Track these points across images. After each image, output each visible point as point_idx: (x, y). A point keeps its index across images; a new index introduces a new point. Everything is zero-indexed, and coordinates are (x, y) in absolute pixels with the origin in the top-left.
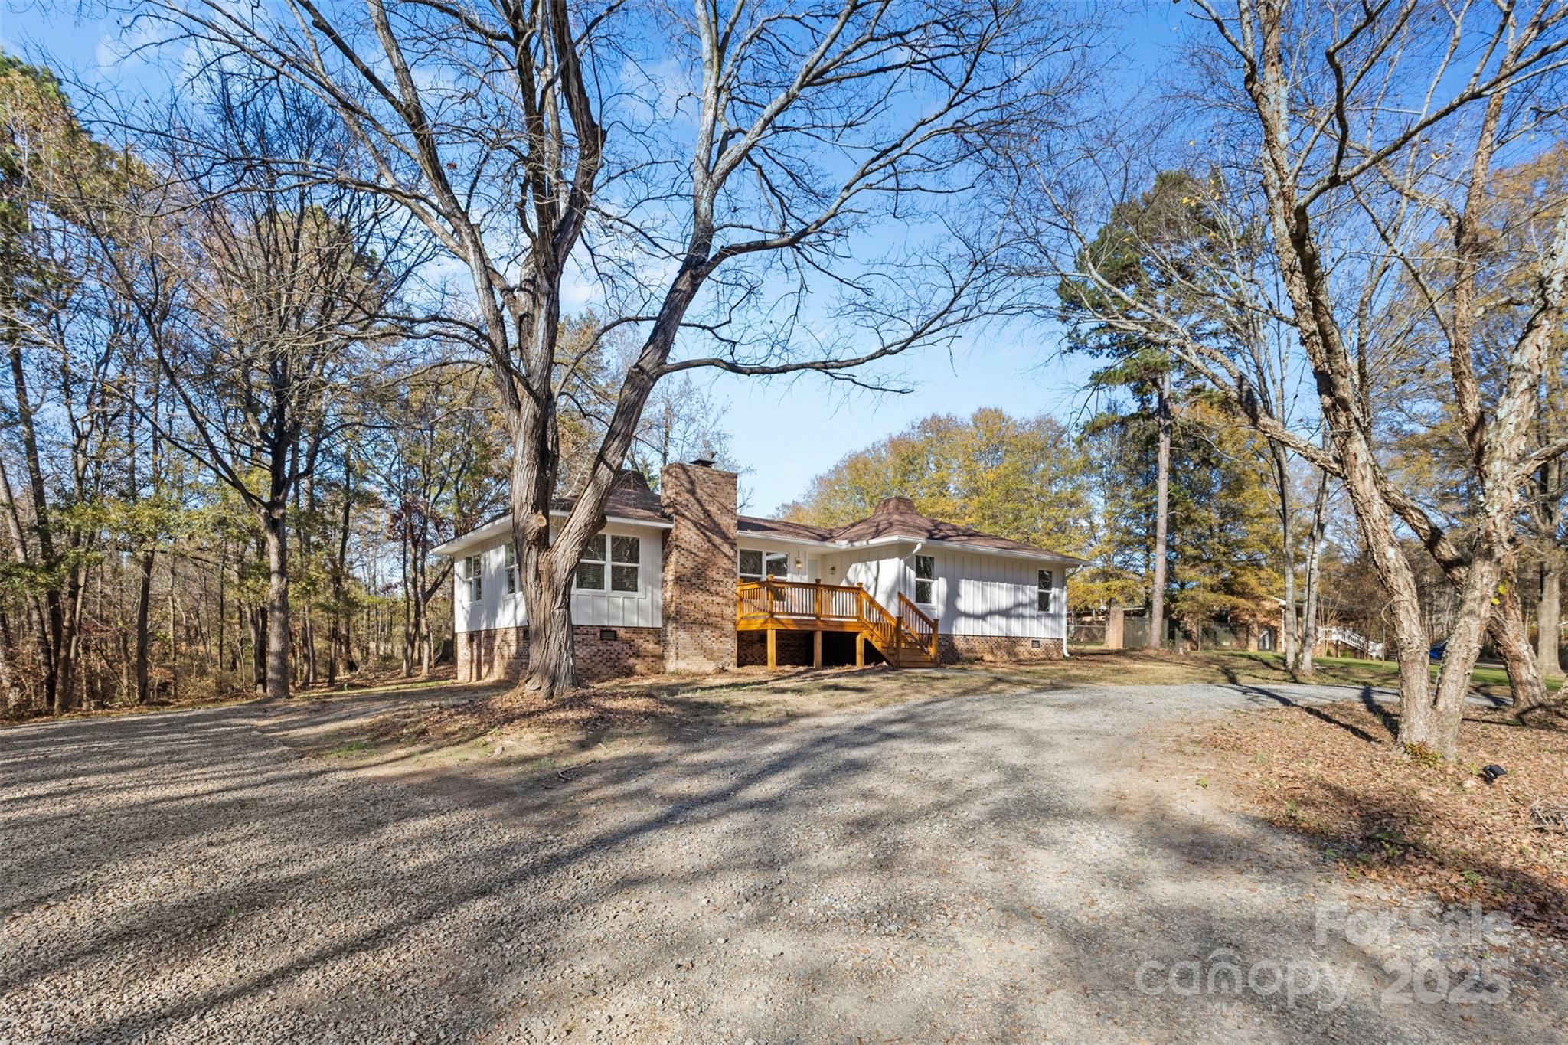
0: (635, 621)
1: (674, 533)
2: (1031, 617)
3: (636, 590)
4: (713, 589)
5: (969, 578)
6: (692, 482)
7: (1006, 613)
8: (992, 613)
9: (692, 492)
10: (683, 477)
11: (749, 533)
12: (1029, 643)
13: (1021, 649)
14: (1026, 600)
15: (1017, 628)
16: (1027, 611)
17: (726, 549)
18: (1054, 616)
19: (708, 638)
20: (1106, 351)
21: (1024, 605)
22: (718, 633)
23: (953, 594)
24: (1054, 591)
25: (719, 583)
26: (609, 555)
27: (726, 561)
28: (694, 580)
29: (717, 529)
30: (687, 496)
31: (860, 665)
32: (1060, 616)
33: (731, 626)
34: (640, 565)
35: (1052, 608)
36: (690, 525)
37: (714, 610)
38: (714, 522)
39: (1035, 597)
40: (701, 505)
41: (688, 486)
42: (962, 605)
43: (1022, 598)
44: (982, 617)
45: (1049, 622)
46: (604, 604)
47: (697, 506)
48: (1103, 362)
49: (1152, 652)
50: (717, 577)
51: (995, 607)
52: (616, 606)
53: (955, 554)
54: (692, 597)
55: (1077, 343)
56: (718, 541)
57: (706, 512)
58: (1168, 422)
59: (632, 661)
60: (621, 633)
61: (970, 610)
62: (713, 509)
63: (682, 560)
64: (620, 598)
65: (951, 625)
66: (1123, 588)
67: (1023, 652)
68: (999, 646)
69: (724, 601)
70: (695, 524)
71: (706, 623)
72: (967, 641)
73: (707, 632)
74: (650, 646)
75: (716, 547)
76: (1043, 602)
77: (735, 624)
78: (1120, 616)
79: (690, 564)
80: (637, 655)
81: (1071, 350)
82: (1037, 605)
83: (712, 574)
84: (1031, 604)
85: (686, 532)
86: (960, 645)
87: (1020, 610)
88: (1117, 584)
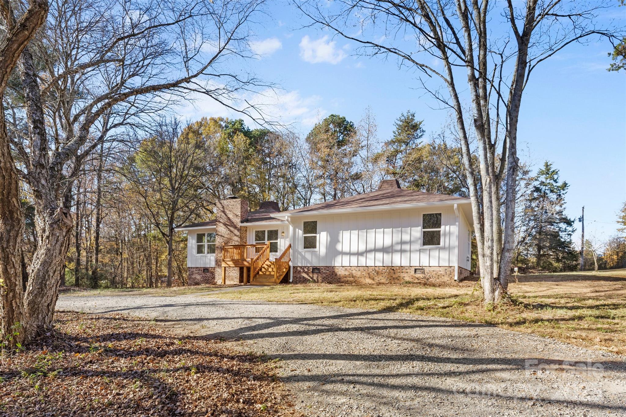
1: (216, 229)
6: (223, 207)
7: (384, 250)
8: (370, 251)
12: (411, 271)
14: (409, 238)
15: (397, 260)
16: (410, 247)
17: (236, 232)
18: (445, 249)
23: (334, 241)
24: (444, 228)
26: (206, 241)
27: (235, 237)
29: (232, 224)
30: (221, 213)
35: (443, 243)
38: (231, 221)
39: (419, 235)
42: (341, 247)
44: (360, 254)
46: (204, 259)
47: (225, 216)
52: (209, 259)
56: (232, 229)
57: (228, 218)
60: (210, 270)
61: (348, 250)
62: (231, 216)
63: (218, 240)
64: (209, 256)
65: (333, 260)
67: (403, 277)
68: (377, 273)
70: (224, 224)
75: (232, 232)
79: (221, 241)
82: (420, 242)
84: (414, 241)
85: (221, 228)
86: (341, 272)
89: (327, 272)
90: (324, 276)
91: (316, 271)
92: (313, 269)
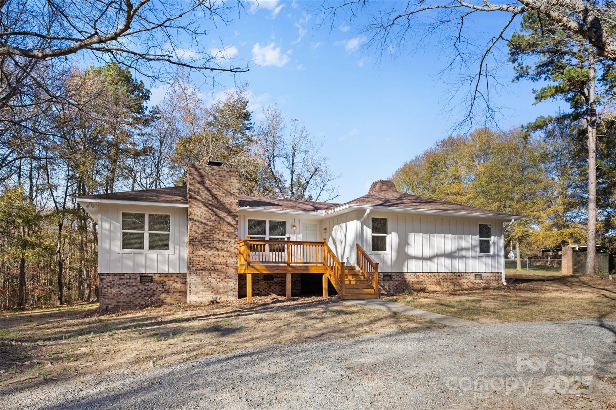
0: (165, 269)
1: (190, 210)
2: (473, 257)
3: (168, 249)
4: (219, 246)
5: (417, 231)
6: (202, 176)
7: (450, 256)
8: (438, 256)
9: (202, 183)
10: (196, 173)
11: (248, 208)
12: (472, 277)
13: (465, 281)
14: (468, 245)
15: (459, 266)
16: (469, 254)
17: (229, 219)
18: (493, 256)
19: (214, 280)
20: (544, 76)
21: (466, 249)
22: (223, 276)
23: (403, 243)
24: (493, 239)
25: (224, 242)
26: (146, 227)
27: (229, 227)
28: (204, 241)
29: (222, 207)
30: (199, 185)
31: (325, 296)
32: (498, 256)
33: (234, 271)
34: (170, 233)
35: (492, 251)
36: (200, 205)
37: (221, 260)
38: (219, 202)
39: (477, 243)
40: (210, 191)
41: (199, 179)
42: (411, 251)
43: (463, 244)
44: (430, 259)
45: (489, 261)
46: (141, 259)
47: (206, 192)
48: (542, 84)
49: (585, 279)
50: (222, 238)
51: (441, 251)
52: (152, 260)
53: (404, 216)
54: (202, 252)
55: (522, 74)
56: (223, 214)
57: (213, 195)
58: (594, 119)
59: (163, 296)
60: (156, 278)
61: (419, 254)
62: (219, 193)
63: (195, 228)
64: (153, 255)
65: (403, 265)
66: (571, 234)
67: (465, 283)
68: (445, 279)
69: (228, 254)
70: (205, 204)
71: (213, 269)
72: (418, 277)
73: (215, 275)
74: (179, 286)
75: (221, 218)
76: (484, 248)
77: (237, 269)
78: (570, 253)
79: (200, 231)
80: (167, 292)
81: (518, 78)
82: (478, 249)
83: (218, 236)
84: (473, 247)
85: (198, 209)
86: (410, 279)
87: (463, 253)
88: (567, 231)
89: (400, 279)
90: (397, 283)
91: (387, 278)
92: (384, 276)
